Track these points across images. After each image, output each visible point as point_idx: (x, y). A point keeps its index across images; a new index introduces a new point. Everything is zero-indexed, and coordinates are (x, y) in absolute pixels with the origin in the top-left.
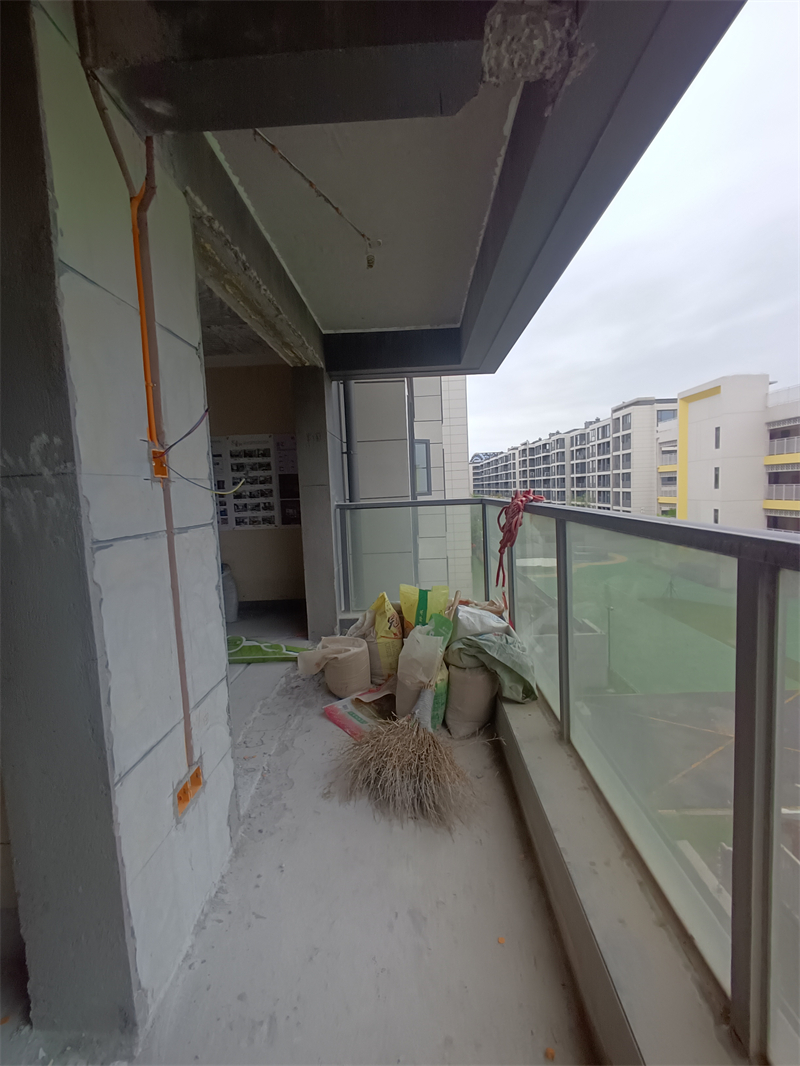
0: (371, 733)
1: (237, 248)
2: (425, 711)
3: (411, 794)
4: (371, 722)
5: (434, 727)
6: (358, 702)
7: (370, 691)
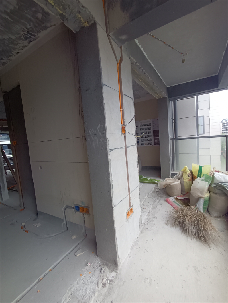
0: (181, 209)
1: (142, 69)
2: (201, 206)
3: (194, 230)
4: (181, 205)
5: (204, 211)
6: (177, 199)
7: (181, 196)
